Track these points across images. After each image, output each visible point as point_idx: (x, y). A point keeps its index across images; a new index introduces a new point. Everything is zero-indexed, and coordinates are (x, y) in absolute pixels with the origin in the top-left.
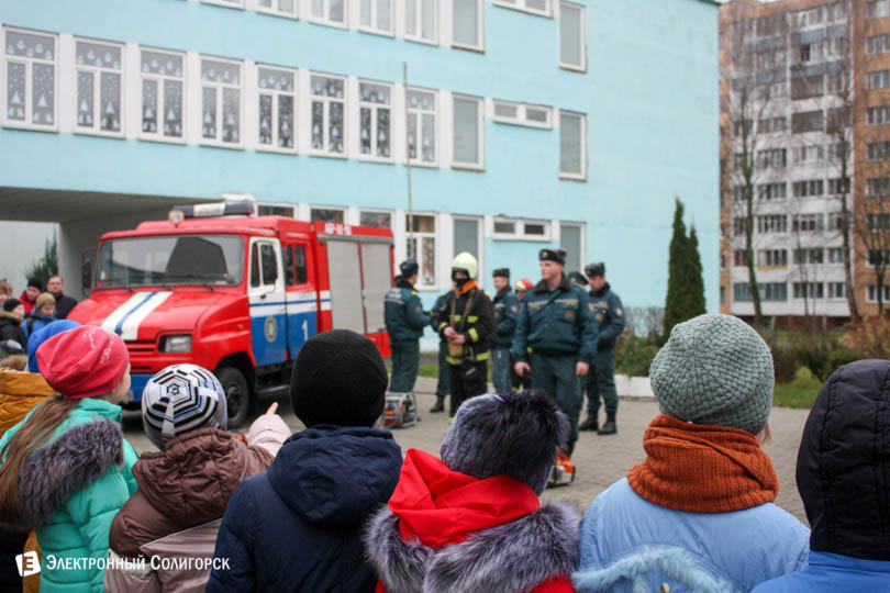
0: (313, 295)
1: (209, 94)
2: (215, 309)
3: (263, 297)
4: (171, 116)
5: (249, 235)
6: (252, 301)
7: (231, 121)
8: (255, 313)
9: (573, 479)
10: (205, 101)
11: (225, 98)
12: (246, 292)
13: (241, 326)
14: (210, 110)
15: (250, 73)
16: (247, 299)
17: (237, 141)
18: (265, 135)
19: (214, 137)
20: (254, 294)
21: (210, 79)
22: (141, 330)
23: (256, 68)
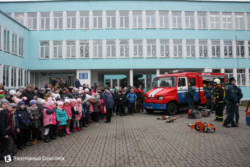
0: (198, 88)
1: (201, 47)
2: (170, 91)
3: (181, 89)
4: (193, 52)
5: (178, 76)
6: (178, 90)
7: (206, 52)
8: (178, 92)
9: (214, 131)
10: (200, 49)
11: (204, 48)
12: (177, 88)
13: (175, 95)
14: (201, 50)
15: (209, 42)
16: (177, 89)
17: (207, 56)
18: (214, 54)
19: (202, 56)
20: (178, 88)
21: (201, 44)
22: (155, 95)
23: (211, 41)
